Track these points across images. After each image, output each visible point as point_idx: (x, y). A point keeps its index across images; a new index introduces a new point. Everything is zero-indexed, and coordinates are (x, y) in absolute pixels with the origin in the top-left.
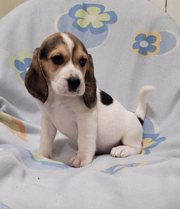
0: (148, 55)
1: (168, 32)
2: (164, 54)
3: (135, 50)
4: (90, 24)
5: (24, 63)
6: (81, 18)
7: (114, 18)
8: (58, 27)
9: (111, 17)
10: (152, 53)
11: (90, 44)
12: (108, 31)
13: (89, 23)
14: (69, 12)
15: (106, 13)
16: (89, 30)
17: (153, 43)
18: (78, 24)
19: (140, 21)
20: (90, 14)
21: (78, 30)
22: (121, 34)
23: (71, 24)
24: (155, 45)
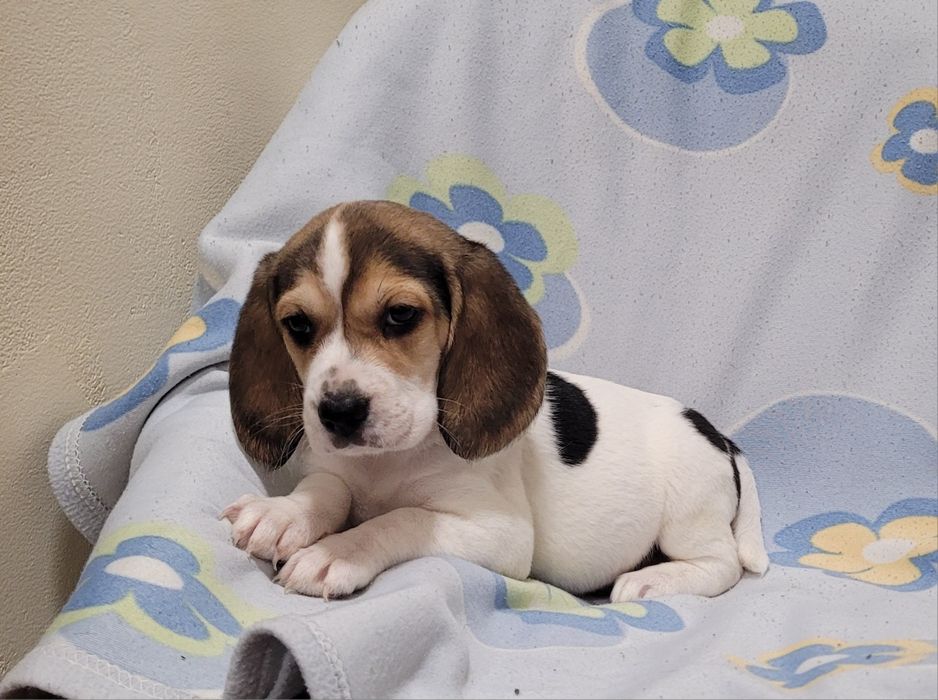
3: (888, 165)
4: (718, 51)
5: (450, 206)
6: (681, 26)
7: (812, 34)
8: (588, 59)
9: (799, 26)
11: (713, 134)
12: (787, 83)
13: (712, 48)
14: (634, 0)
15: (780, 7)
16: (710, 77)
18: (667, 51)
19: (917, 52)
20: (717, 9)
21: (667, 74)
22: (837, 96)
23: (640, 47)
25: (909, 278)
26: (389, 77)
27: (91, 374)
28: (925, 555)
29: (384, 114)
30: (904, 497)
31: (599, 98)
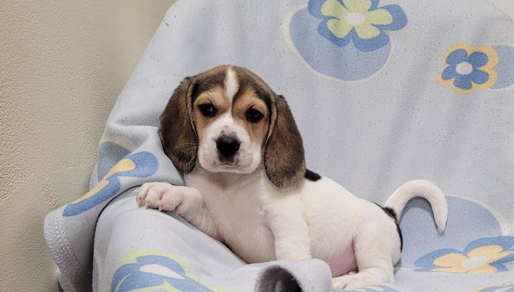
0: (472, 89)
1: (511, 47)
2: (507, 88)
3: (446, 81)
4: (353, 31)
6: (334, 18)
7: (399, 19)
8: (291, 35)
9: (393, 16)
10: (481, 85)
11: (356, 72)
12: (390, 45)
13: (350, 29)
14: (309, 6)
15: (381, 8)
16: (351, 44)
17: (481, 66)
18: (329, 31)
19: (454, 26)
20: (350, 10)
21: (330, 42)
22: (416, 49)
23: (315, 29)
24: (486, 71)
25: (463, 135)
27: (52, 198)
28: (497, 261)
30: (475, 239)
31: (298, 55)
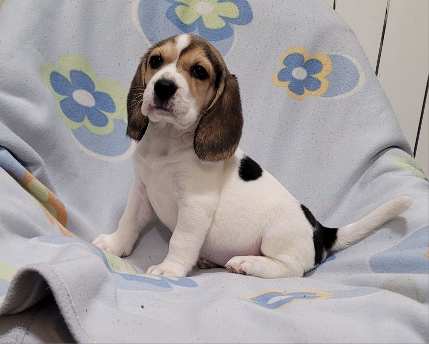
0: (304, 95)
1: (345, 58)
2: (335, 98)
3: (281, 83)
4: (200, 19)
5: (70, 80)
6: (183, 4)
7: (246, 17)
8: (139, 16)
9: (240, 11)
10: (312, 92)
12: (233, 38)
13: (198, 17)
15: (231, 2)
16: (196, 31)
17: (315, 73)
18: (177, 16)
19: (295, 29)
21: (176, 27)
22: (257, 47)
23: (163, 12)
24: (319, 79)
26: (42, 10)
29: (39, 29)
31: (143, 35)
